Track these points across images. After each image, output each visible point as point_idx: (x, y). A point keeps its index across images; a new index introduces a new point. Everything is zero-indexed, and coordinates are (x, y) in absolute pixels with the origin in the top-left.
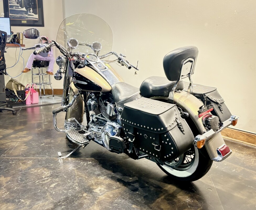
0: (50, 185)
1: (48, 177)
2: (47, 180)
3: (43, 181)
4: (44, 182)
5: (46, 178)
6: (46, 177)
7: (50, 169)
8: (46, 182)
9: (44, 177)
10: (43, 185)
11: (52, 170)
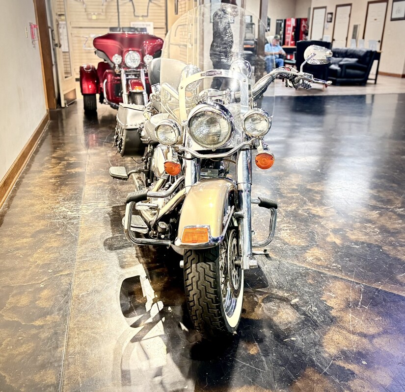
0: (282, 221)
1: (283, 230)
2: (284, 227)
3: (289, 227)
4: (288, 225)
5: (285, 228)
6: (286, 230)
7: (281, 239)
8: (285, 225)
9: (288, 231)
10: (289, 222)
11: (278, 237)
